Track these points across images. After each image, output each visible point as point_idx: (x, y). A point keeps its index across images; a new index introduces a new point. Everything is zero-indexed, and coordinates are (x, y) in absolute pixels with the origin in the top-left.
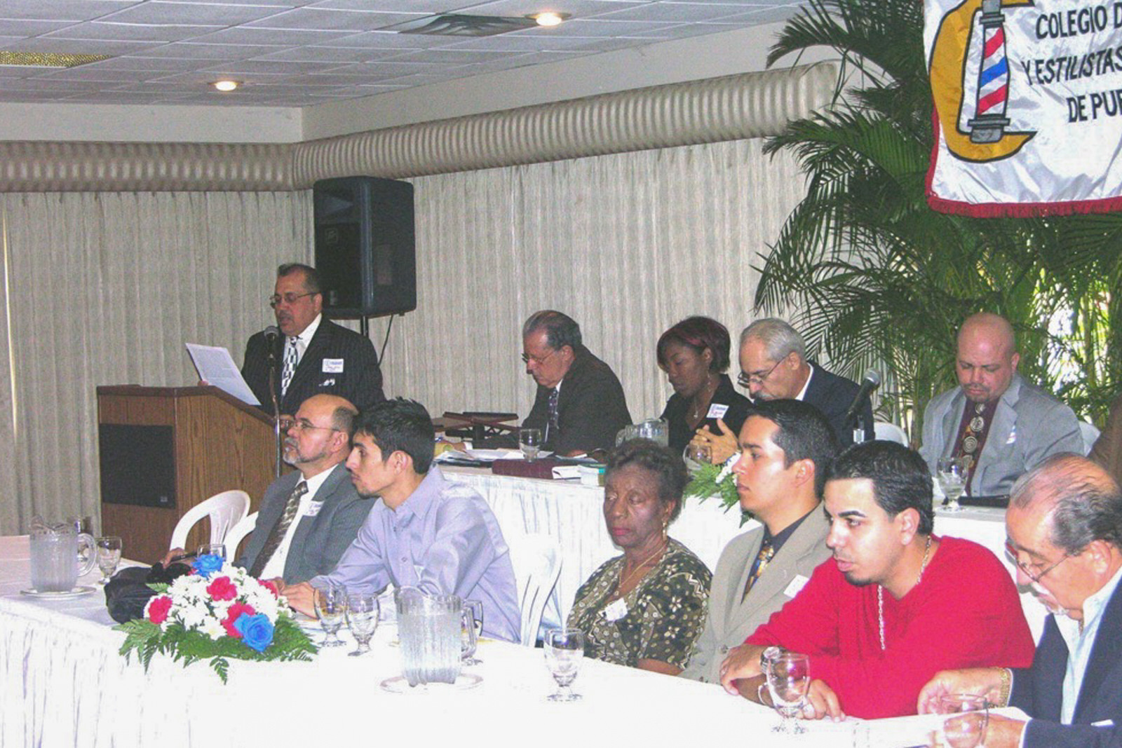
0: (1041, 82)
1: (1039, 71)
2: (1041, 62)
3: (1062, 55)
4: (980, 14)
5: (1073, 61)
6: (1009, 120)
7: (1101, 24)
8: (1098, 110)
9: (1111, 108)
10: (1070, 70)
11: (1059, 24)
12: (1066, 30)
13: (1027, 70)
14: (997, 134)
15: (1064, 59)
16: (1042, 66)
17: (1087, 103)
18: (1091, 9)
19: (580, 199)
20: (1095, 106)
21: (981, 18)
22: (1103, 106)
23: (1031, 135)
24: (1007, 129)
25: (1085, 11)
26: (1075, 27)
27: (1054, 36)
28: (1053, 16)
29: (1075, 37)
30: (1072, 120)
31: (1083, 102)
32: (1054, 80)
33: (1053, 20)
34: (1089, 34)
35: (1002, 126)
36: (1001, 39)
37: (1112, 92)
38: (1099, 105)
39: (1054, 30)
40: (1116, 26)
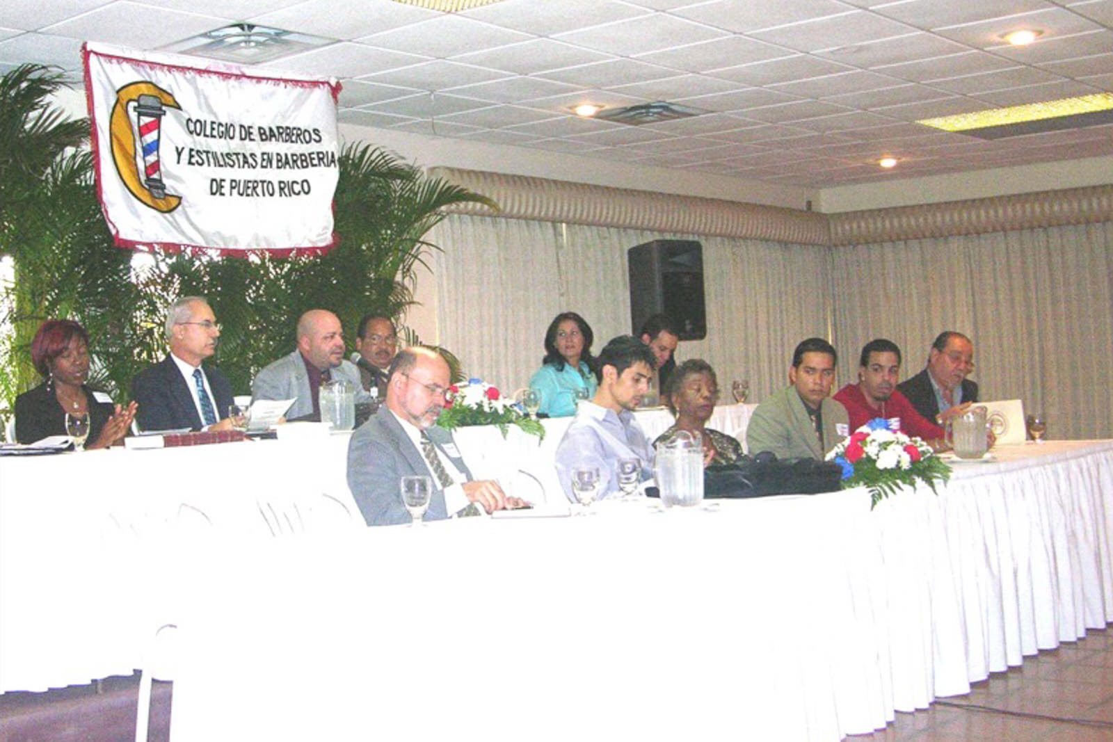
0: (191, 164)
1: (191, 156)
2: (193, 150)
3: (207, 149)
4: (136, 104)
5: (215, 155)
6: (165, 185)
7: (231, 135)
8: (233, 191)
9: (241, 192)
10: (216, 161)
11: (203, 128)
12: (208, 132)
13: (179, 154)
14: (162, 193)
15: (210, 152)
16: (193, 153)
17: (227, 185)
18: (226, 124)
20: (232, 188)
21: (135, 108)
22: (237, 189)
23: (181, 198)
24: (166, 191)
25: (222, 124)
26: (215, 133)
27: (198, 135)
28: (198, 121)
29: (214, 139)
30: (213, 194)
31: (223, 184)
32: (205, 165)
33: (199, 124)
34: (223, 139)
35: (163, 189)
36: (156, 125)
37: (245, 181)
38: (234, 188)
39: (198, 131)
40: (242, 139)
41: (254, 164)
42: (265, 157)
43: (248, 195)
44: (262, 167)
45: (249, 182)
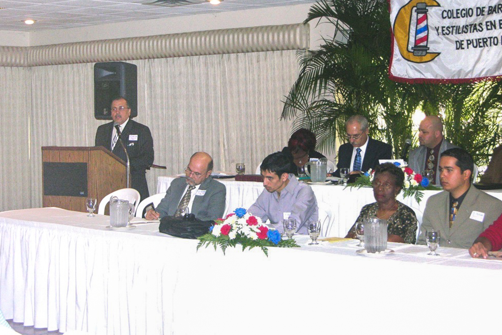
0: (444, 34)
1: (443, 31)
2: (444, 27)
3: (453, 25)
4: (415, 8)
5: (458, 28)
6: (429, 48)
7: (471, 14)
8: (469, 46)
9: (475, 45)
10: (457, 31)
11: (452, 14)
12: (455, 15)
13: (437, 30)
14: (424, 53)
15: (455, 26)
16: (444, 29)
17: (465, 43)
18: (466, 9)
19: (180, 73)
20: (468, 44)
21: (416, 11)
22: (472, 44)
23: (439, 54)
24: (428, 51)
25: (463, 10)
26: (459, 15)
27: (449, 18)
28: (449, 10)
29: (459, 19)
30: (457, 49)
31: (463, 43)
32: (451, 34)
33: (449, 12)
34: (465, 18)
35: (426, 50)
36: (425, 18)
37: (476, 40)
38: (470, 44)
39: (450, 16)
40: (477, 15)
41: (481, 29)
42: (489, 24)
43: (480, 47)
44: (488, 29)
45: (479, 39)
